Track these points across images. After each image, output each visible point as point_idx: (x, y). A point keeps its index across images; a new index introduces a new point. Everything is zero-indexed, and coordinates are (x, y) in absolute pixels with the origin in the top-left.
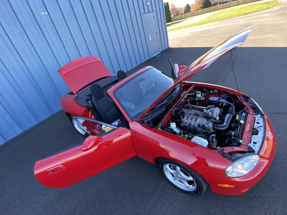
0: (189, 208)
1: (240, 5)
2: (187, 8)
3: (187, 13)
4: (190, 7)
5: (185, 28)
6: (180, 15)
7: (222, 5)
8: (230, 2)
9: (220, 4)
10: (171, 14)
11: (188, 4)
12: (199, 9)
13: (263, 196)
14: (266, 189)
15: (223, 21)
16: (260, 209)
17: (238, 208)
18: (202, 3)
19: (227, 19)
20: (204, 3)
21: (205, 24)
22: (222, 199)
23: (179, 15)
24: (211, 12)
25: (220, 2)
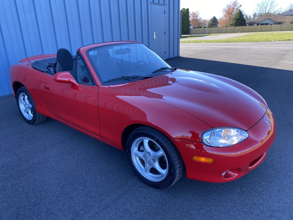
0: (163, 207)
1: (284, 31)
2: (213, 22)
3: (212, 27)
4: (218, 22)
5: (206, 42)
6: (202, 28)
7: (260, 26)
8: (271, 24)
9: (258, 25)
10: (191, 25)
11: (214, 17)
12: (229, 26)
13: (265, 205)
14: (270, 198)
15: (258, 43)
16: (258, 216)
17: (229, 212)
18: (234, 19)
19: (263, 41)
20: (237, 20)
21: (233, 42)
22: (210, 203)
23: (200, 27)
24: (245, 32)
25: (258, 23)
